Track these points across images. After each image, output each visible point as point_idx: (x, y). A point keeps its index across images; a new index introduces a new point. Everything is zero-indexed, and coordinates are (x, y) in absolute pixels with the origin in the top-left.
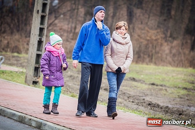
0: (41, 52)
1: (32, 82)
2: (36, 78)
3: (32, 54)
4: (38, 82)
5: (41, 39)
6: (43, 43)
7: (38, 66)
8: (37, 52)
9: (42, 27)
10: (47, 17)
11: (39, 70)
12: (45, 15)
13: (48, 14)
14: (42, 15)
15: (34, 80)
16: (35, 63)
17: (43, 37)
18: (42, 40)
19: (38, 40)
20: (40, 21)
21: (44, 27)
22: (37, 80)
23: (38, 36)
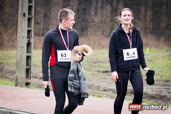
0: (30, 54)
1: (25, 84)
2: (28, 79)
3: (21, 56)
4: (30, 83)
5: (29, 41)
6: (31, 44)
7: (28, 68)
8: (27, 54)
9: (29, 29)
10: (33, 19)
11: (29, 71)
12: (32, 17)
13: (33, 16)
14: (29, 17)
15: (26, 82)
16: (26, 65)
17: (31, 39)
18: (31, 42)
19: (27, 42)
20: (27, 24)
21: (32, 29)
22: (29, 81)
23: (27, 38)
